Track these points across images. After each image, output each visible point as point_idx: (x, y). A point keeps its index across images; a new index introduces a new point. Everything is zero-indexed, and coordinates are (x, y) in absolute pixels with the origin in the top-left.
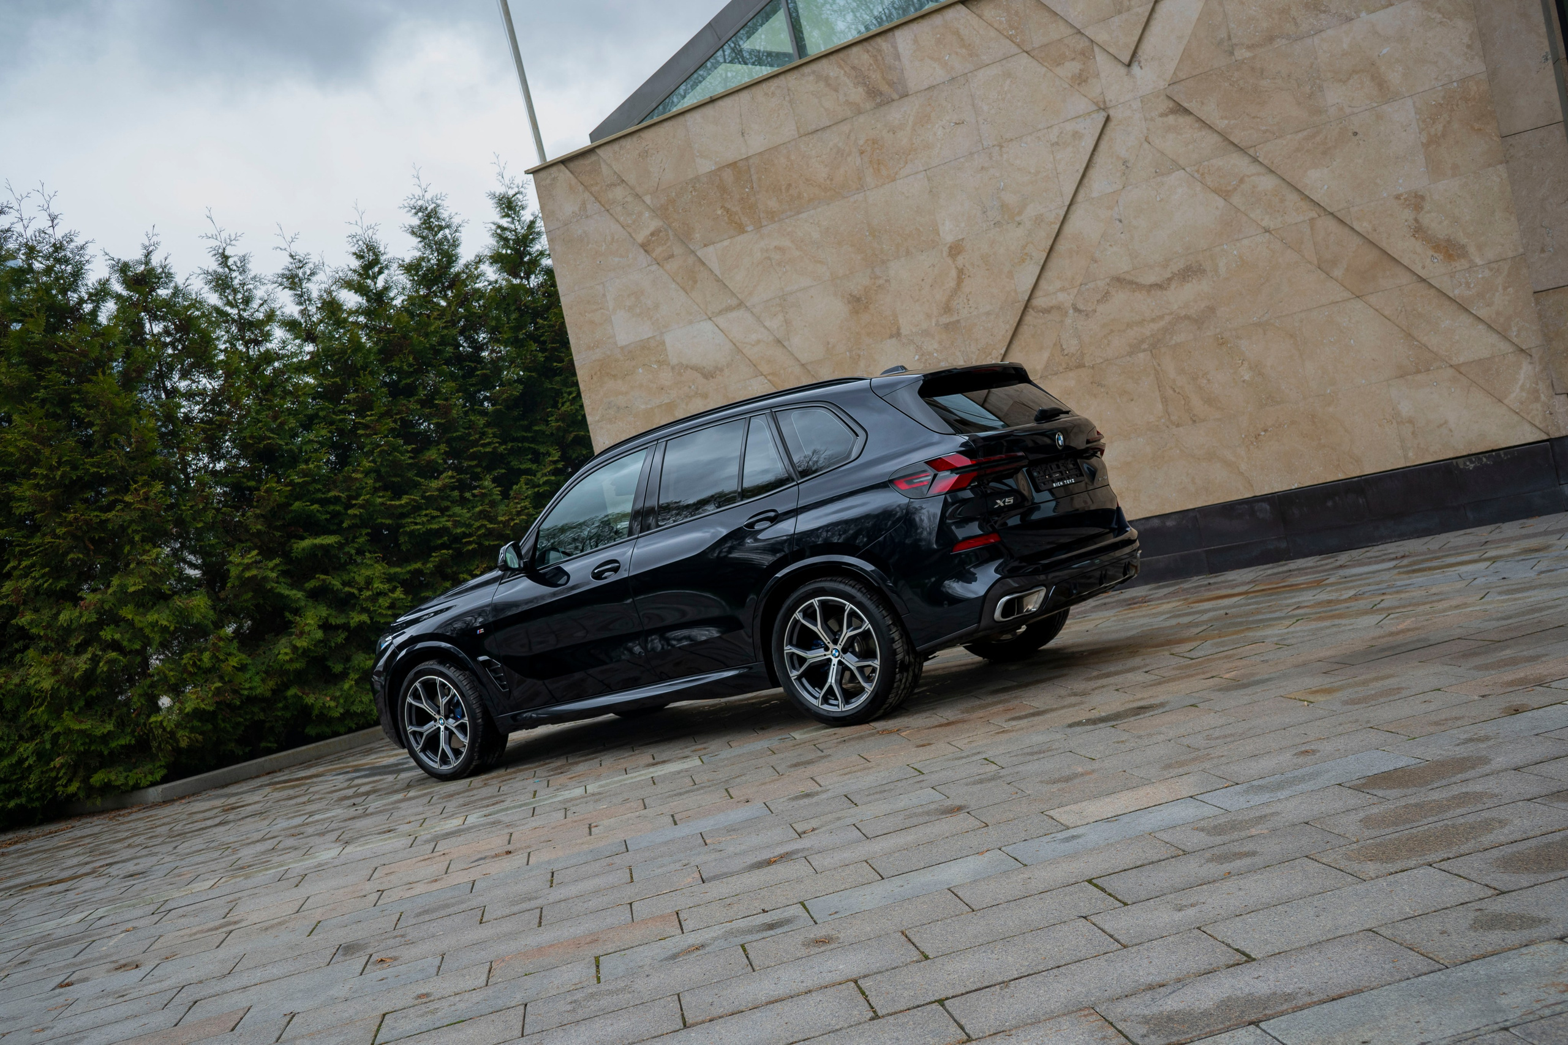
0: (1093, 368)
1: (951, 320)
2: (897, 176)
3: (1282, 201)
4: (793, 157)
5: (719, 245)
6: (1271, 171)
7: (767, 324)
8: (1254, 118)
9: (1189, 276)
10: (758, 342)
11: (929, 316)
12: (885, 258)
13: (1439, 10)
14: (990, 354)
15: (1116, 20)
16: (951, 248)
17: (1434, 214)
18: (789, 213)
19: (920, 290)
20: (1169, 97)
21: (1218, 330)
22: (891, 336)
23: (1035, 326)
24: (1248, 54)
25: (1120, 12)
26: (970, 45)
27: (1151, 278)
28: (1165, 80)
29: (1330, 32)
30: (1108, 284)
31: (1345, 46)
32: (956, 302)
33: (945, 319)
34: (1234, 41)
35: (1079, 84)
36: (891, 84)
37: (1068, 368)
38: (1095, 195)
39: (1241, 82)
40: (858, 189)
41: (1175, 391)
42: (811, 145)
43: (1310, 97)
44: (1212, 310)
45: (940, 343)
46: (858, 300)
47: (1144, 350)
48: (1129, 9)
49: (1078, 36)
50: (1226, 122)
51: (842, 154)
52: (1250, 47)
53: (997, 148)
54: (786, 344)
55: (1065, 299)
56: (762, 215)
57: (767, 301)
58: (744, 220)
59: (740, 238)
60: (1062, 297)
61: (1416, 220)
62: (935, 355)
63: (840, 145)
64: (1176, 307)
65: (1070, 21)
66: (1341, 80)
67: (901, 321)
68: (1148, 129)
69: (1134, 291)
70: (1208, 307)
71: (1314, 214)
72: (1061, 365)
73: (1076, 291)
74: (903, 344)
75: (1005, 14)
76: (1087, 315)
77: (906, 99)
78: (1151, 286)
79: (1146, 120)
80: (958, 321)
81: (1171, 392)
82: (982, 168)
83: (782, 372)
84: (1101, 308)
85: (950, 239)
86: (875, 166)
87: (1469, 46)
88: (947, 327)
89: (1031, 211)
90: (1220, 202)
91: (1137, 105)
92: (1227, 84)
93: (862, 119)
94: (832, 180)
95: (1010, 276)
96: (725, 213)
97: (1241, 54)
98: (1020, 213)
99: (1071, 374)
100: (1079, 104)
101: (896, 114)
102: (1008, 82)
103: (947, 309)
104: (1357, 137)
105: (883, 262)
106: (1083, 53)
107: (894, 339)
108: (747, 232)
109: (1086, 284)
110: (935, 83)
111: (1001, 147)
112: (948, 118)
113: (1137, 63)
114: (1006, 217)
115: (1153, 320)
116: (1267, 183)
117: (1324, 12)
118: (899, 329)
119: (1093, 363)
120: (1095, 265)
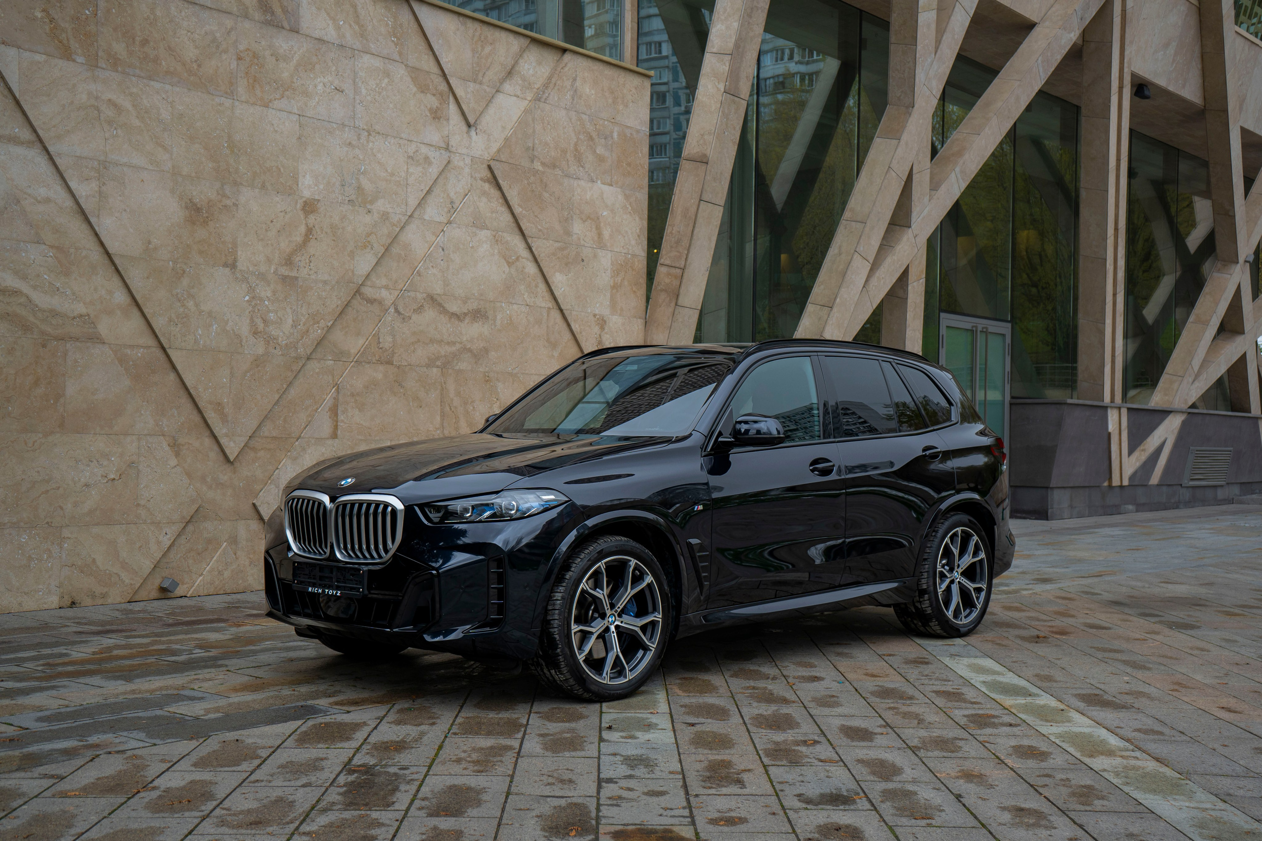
0: (398, 367)
1: (290, 274)
2: (271, 105)
3: (536, 286)
4: (158, 13)
5: (28, 54)
6: (536, 260)
7: (73, 185)
8: (536, 216)
9: (478, 317)
10: (48, 200)
11: (269, 260)
12: (239, 180)
13: (630, 204)
14: (318, 323)
15: (472, 85)
16: (305, 203)
17: (608, 336)
18: (137, 71)
19: (266, 230)
20: (489, 167)
21: (487, 369)
22: (225, 265)
23: (358, 311)
24: (540, 168)
25: (475, 82)
26: (362, 26)
27: (454, 308)
28: (489, 154)
29: (582, 183)
30: (424, 299)
31: (588, 197)
32: (298, 259)
33: (284, 271)
34: (536, 153)
35: (434, 118)
36: (285, 11)
37: (380, 362)
38: (426, 217)
39: (534, 185)
40: (226, 93)
41: (451, 409)
42: (183, 14)
43: (566, 220)
44: (486, 350)
45: (274, 292)
46: (198, 210)
47: (438, 367)
48: (481, 83)
49: (441, 79)
50: (521, 210)
51: (218, 47)
52: (543, 164)
53: (366, 134)
54: (93, 220)
55: (388, 297)
56: (100, 53)
57: (80, 157)
58: (74, 45)
59: (61, 63)
60: (384, 293)
61: (600, 335)
62: (266, 303)
63: (218, 35)
64: (465, 339)
65: (441, 62)
66: (582, 219)
67: (239, 253)
68: (471, 185)
69: (441, 313)
70: (484, 348)
71: (550, 305)
72: (375, 356)
73: (397, 293)
74: (237, 278)
75: (392, 20)
76: (403, 319)
77: (296, 35)
78: (452, 314)
79: (472, 177)
80: (296, 278)
81: (449, 409)
82: (350, 143)
83: (72, 250)
84: (415, 317)
85: (307, 194)
86: (251, 81)
87: (639, 236)
88: (284, 279)
89: (381, 205)
90: (507, 269)
91: (468, 161)
92: (526, 182)
93: (247, 24)
94: (199, 66)
95: (352, 255)
96: (47, 20)
97: (538, 166)
98: (372, 202)
99: (381, 368)
100: (433, 136)
101: (283, 43)
102: (386, 80)
103: (289, 262)
104: (582, 264)
105: (236, 183)
106: (441, 94)
107: (227, 270)
108: (74, 61)
109: (409, 291)
110: (325, 38)
111: (369, 135)
112: (330, 79)
113: (474, 128)
114: (360, 200)
115: (448, 343)
116: (531, 269)
117: (582, 167)
118: (235, 260)
119: (400, 363)
120: (419, 278)
